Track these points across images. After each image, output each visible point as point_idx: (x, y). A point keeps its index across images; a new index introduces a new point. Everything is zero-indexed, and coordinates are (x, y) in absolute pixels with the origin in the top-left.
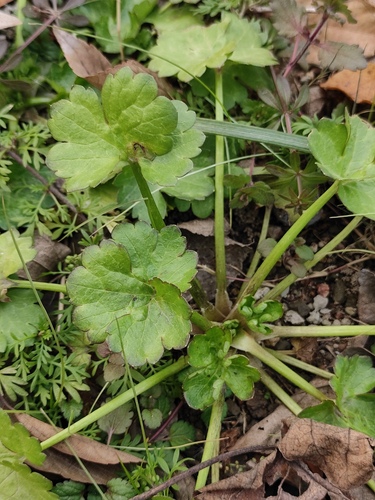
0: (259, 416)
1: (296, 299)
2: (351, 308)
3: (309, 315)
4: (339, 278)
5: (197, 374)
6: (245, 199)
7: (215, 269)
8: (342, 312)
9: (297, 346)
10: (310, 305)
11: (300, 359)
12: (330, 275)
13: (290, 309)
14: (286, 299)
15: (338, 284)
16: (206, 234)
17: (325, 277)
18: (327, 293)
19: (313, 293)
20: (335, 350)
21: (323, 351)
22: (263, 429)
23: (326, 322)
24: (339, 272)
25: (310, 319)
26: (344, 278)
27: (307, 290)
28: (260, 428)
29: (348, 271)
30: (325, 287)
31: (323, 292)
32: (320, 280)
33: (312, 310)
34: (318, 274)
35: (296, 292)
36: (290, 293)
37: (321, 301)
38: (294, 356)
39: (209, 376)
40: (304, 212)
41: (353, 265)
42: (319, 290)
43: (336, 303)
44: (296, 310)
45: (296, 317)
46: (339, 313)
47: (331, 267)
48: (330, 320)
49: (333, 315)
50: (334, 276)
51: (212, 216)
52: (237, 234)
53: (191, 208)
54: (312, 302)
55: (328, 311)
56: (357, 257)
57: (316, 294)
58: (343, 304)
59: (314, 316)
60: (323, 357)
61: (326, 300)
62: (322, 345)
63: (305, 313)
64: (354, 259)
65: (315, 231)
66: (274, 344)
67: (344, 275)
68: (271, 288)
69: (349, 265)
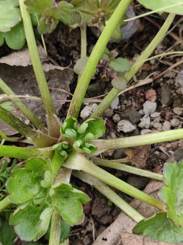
0: (105, 222)
1: (127, 108)
2: (178, 108)
3: (140, 121)
4: (164, 82)
5: (20, 210)
6: (50, 22)
7: (39, 96)
8: (170, 113)
9: (130, 154)
10: (141, 112)
11: (134, 166)
12: (155, 81)
13: (122, 118)
14: (117, 110)
15: (163, 89)
16: (25, 65)
17: (151, 84)
18: (155, 98)
19: (142, 100)
20: (168, 149)
21: (157, 153)
22: (106, 240)
23: (157, 125)
24: (162, 77)
25: (141, 125)
26: (168, 82)
27: (136, 99)
28: (103, 239)
29: (171, 75)
30: (152, 93)
31: (150, 97)
32: (147, 87)
33: (143, 116)
34: (142, 83)
35: (125, 102)
36: (120, 103)
37: (150, 106)
38: (129, 164)
39: (38, 205)
40: (107, 22)
41: (175, 68)
42: (147, 97)
43: (164, 106)
44: (127, 118)
45: (127, 126)
46: (168, 114)
47: (154, 73)
48: (161, 122)
49: (163, 116)
50: (159, 81)
51: (25, 46)
52: (64, 58)
53: (5, 42)
54: (142, 108)
55: (158, 114)
56: (178, 60)
57: (145, 100)
58: (171, 106)
59: (145, 122)
60: (158, 158)
61: (155, 105)
62: (156, 147)
63: (135, 120)
64: (175, 62)
65: (135, 43)
66: (110, 154)
67: (168, 78)
68: (98, 103)
69: (170, 69)
